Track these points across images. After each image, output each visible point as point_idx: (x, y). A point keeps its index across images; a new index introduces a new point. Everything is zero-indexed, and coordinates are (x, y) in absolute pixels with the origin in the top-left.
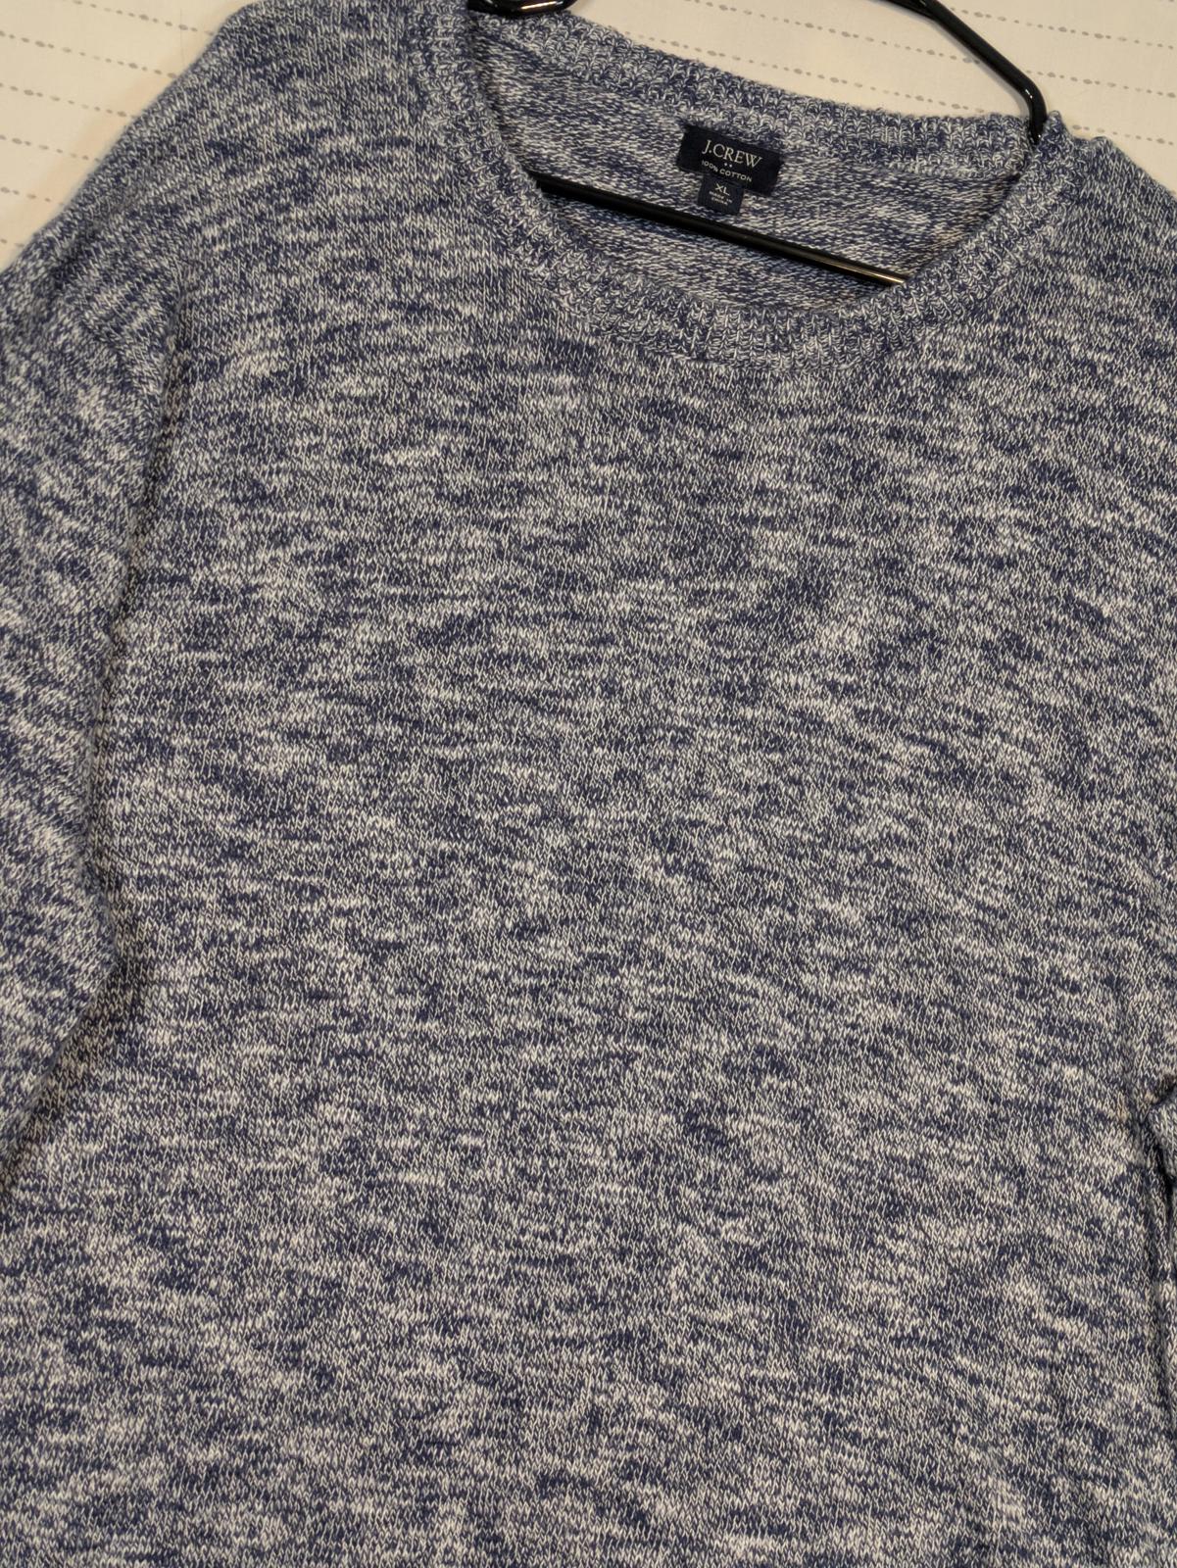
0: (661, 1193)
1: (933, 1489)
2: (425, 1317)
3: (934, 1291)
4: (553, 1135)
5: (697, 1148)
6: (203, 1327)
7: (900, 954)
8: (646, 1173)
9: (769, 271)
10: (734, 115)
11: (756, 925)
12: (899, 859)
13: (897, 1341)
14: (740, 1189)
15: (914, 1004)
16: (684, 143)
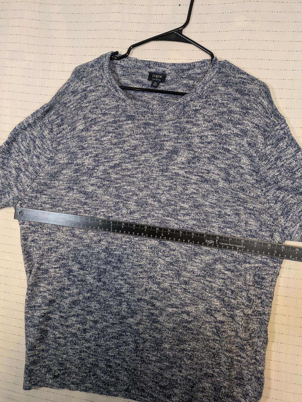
0: (156, 254)
1: (203, 300)
2: (119, 274)
3: (203, 268)
4: (137, 245)
5: (161, 246)
6: (86, 276)
7: (196, 212)
8: (153, 250)
9: (165, 96)
10: (157, 69)
11: (170, 209)
12: (195, 196)
13: (196, 276)
14: (169, 252)
15: (199, 220)
16: (149, 76)
